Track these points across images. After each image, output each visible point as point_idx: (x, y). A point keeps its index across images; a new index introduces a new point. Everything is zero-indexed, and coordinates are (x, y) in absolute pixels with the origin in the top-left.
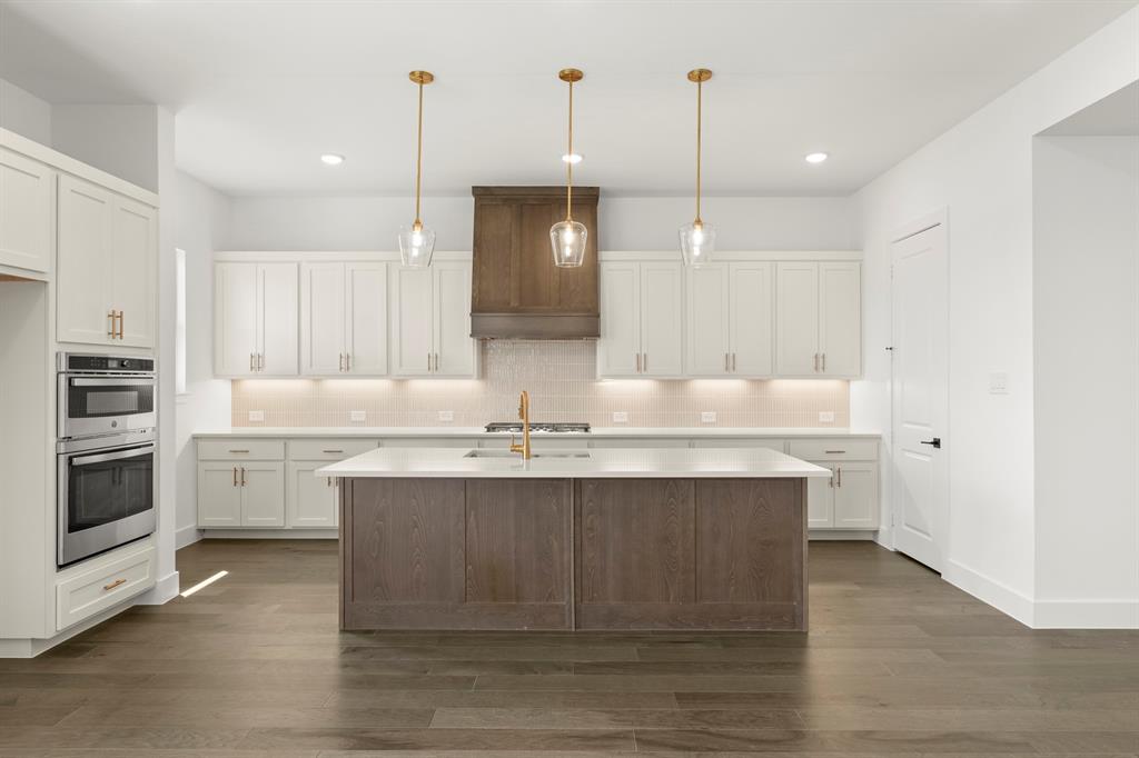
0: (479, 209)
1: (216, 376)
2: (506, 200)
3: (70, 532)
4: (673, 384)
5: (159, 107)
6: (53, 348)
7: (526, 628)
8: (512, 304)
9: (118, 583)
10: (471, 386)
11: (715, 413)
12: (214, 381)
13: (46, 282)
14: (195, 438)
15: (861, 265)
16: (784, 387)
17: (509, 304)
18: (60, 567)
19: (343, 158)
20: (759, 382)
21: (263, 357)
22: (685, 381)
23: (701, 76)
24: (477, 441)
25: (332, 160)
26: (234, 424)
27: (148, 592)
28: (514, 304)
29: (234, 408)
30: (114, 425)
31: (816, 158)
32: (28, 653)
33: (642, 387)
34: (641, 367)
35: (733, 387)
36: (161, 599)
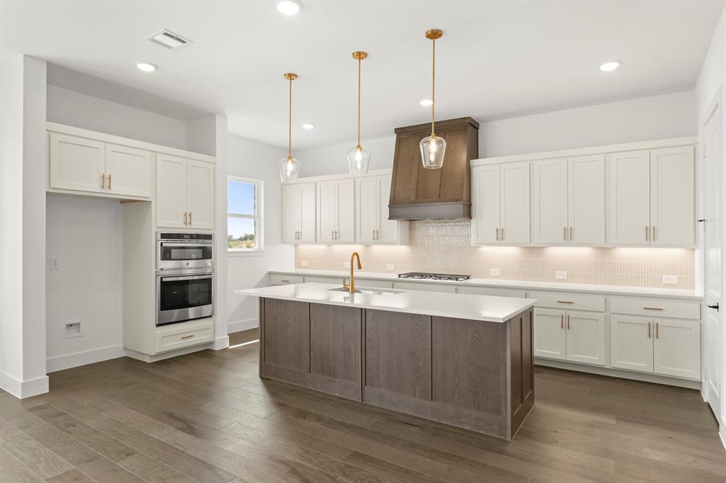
0: (399, 141)
1: (284, 243)
2: (413, 134)
3: (161, 310)
4: (534, 250)
5: (217, 116)
6: (154, 230)
7: (337, 395)
8: (412, 199)
9: (190, 336)
10: (403, 250)
11: (566, 272)
12: (282, 245)
13: (151, 202)
14: (270, 273)
15: (695, 148)
16: (625, 253)
17: (410, 198)
18: (158, 325)
19: (314, 125)
20: (604, 250)
21: (301, 233)
22: (543, 247)
23: (435, 35)
24: (391, 283)
25: (308, 127)
26: (296, 267)
27: (211, 343)
28: (413, 198)
29: (295, 260)
30: (188, 264)
31: (609, 67)
32: (148, 360)
33: (508, 252)
34: (500, 237)
35: (582, 253)
36: (217, 347)
